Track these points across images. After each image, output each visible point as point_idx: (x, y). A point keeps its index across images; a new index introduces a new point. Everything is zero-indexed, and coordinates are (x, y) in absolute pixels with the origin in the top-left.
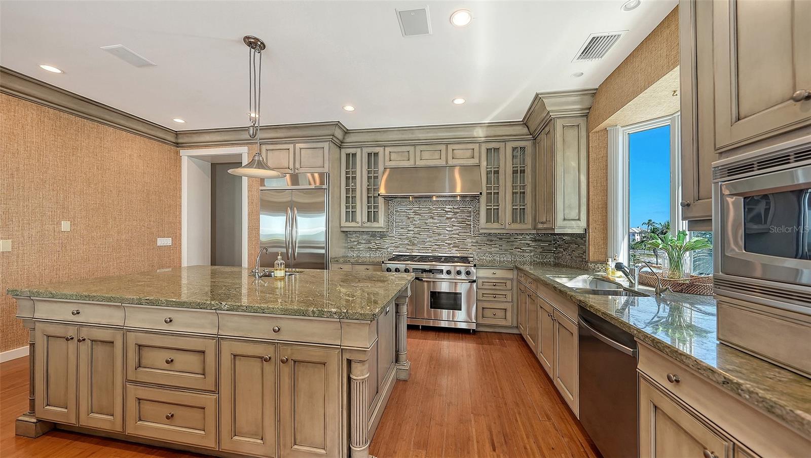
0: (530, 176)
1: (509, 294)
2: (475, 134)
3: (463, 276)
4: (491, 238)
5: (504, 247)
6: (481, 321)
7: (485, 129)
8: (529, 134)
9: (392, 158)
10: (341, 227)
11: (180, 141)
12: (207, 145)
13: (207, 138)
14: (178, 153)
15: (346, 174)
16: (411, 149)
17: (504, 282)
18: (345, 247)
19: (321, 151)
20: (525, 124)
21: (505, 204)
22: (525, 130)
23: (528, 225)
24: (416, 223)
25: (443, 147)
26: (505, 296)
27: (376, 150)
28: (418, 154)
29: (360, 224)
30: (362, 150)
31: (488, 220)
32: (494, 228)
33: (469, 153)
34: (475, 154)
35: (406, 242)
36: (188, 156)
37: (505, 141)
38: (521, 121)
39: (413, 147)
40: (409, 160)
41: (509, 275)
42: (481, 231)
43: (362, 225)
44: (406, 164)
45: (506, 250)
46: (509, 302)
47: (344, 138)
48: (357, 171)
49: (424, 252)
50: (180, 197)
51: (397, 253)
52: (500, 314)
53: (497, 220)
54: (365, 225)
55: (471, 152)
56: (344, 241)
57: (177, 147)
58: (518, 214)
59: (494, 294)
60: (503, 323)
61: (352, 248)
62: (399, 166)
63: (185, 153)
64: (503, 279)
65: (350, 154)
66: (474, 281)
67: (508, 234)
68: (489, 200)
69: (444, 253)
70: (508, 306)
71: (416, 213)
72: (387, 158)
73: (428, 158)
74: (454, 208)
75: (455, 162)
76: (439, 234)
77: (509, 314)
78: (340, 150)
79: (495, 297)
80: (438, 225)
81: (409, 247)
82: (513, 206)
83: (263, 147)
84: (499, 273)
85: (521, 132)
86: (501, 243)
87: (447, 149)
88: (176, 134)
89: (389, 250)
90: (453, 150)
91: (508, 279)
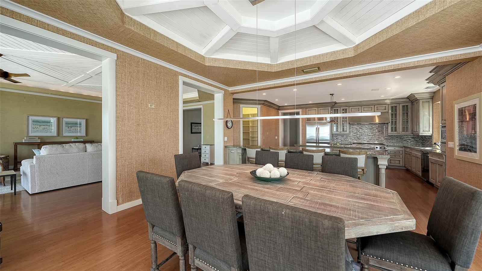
0: (410, 116)
1: (401, 156)
2: (386, 102)
3: (382, 149)
4: (392, 137)
7: (390, 100)
8: (410, 101)
9: (352, 111)
10: (332, 133)
11: (280, 108)
13: (289, 107)
14: (278, 112)
16: (360, 107)
17: (399, 151)
18: (332, 140)
21: (399, 125)
22: (408, 100)
23: (409, 133)
24: (360, 132)
26: (399, 156)
27: (346, 108)
28: (363, 109)
29: (339, 132)
30: (340, 108)
31: (392, 131)
32: (394, 133)
33: (384, 108)
34: (386, 108)
35: (356, 138)
37: (399, 104)
38: (407, 98)
39: (361, 107)
40: (359, 111)
41: (401, 149)
42: (388, 135)
45: (400, 141)
46: (401, 158)
47: (334, 105)
50: (279, 125)
51: (352, 142)
52: (398, 162)
53: (396, 131)
54: (342, 132)
57: (278, 110)
58: (405, 129)
59: (395, 155)
60: (399, 165)
63: (280, 112)
64: (398, 150)
65: (336, 110)
66: (387, 151)
67: (400, 135)
68: (392, 124)
70: (401, 160)
71: (360, 128)
72: (350, 111)
73: (367, 110)
74: (376, 126)
75: (378, 111)
76: (370, 136)
77: (401, 162)
80: (369, 132)
81: (357, 140)
82: (403, 126)
83: (307, 109)
84: (397, 148)
85: (406, 101)
86: (397, 139)
87: (374, 107)
88: (280, 107)
89: (349, 141)
90: (377, 107)
91: (400, 150)
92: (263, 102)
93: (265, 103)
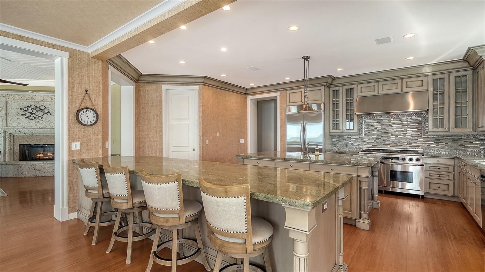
0: (471, 95)
1: (451, 175)
2: (424, 71)
3: (414, 162)
4: (437, 138)
5: (450, 144)
6: (428, 191)
7: (431, 68)
8: (470, 66)
9: (362, 91)
10: (330, 133)
11: (248, 92)
12: (259, 93)
13: (260, 90)
14: (246, 98)
15: (333, 102)
16: (376, 84)
17: (447, 167)
18: (331, 144)
19: (320, 91)
20: (466, 61)
21: (449, 115)
22: (466, 64)
23: (469, 129)
24: (379, 129)
25: (399, 81)
26: (447, 176)
27: (352, 86)
28: (381, 87)
29: (342, 130)
30: (343, 88)
31: (435, 126)
32: (440, 131)
33: (419, 83)
34: (424, 84)
35: (372, 141)
36: (250, 99)
37: (448, 73)
38: (462, 59)
40: (374, 91)
41: (452, 162)
42: (429, 134)
43: (343, 131)
44: (372, 93)
45: (451, 147)
46: (451, 180)
47: (332, 82)
48: (340, 100)
49: (385, 147)
50: (247, 120)
51: (366, 148)
52: (445, 187)
53: (442, 126)
54: (345, 131)
55: (420, 83)
56: (331, 141)
57: (246, 95)
58: (461, 122)
59: (439, 174)
60: (446, 193)
61: (335, 144)
62: (367, 95)
63: (249, 98)
64: (446, 164)
65: (335, 90)
66: (423, 165)
67: (453, 135)
68: (435, 113)
69: (400, 148)
70: (451, 183)
71: (378, 123)
72: (359, 91)
73: (388, 89)
74: (407, 119)
75: (408, 90)
76: (396, 136)
77: (451, 188)
78: (329, 88)
79: (440, 176)
80: (395, 130)
81: (374, 144)
82: (456, 116)
83: (288, 92)
84: (443, 161)
85: (462, 66)
86: (447, 141)
87: (402, 82)
88: (247, 89)
89: (360, 146)
90: (406, 82)
91: (450, 165)
92: (202, 80)
93: (206, 81)
